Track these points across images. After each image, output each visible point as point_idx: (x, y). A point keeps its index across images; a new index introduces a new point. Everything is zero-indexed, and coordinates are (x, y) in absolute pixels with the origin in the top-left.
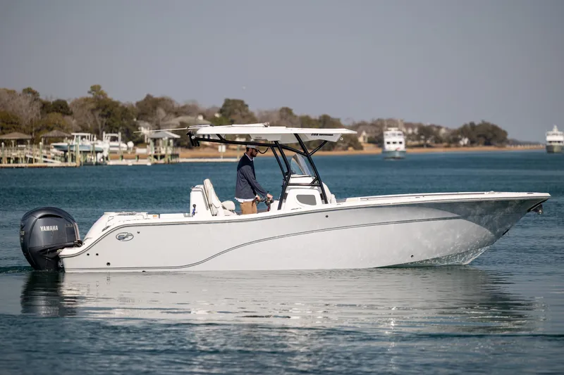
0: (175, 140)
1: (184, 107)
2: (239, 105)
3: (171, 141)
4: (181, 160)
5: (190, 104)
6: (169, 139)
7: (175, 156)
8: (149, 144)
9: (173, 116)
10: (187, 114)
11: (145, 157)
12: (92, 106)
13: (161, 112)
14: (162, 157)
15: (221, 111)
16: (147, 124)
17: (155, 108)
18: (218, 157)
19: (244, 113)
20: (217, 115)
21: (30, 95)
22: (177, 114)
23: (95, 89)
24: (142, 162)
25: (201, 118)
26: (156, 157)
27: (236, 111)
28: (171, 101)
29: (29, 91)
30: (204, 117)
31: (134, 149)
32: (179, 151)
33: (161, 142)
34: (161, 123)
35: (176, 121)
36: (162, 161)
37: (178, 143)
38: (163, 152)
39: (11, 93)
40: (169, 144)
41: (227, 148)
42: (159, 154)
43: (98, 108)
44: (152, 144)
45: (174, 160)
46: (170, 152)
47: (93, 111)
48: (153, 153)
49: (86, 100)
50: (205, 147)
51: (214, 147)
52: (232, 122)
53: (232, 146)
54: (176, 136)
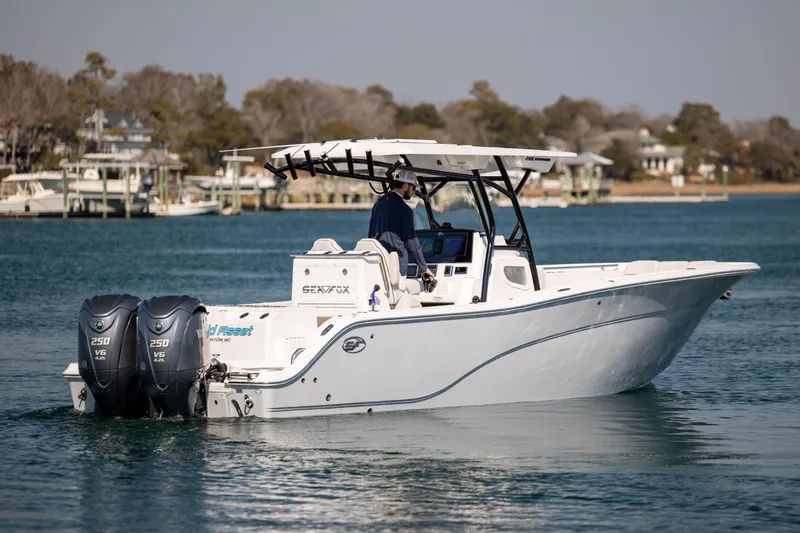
0: (604, 167)
1: (621, 116)
2: (706, 113)
3: (599, 170)
4: (614, 199)
5: (628, 110)
6: (596, 165)
7: (603, 192)
8: (562, 173)
9: (601, 129)
10: (623, 126)
11: (557, 194)
12: (475, 113)
13: (583, 124)
14: (585, 194)
15: (677, 123)
16: (560, 142)
17: (573, 117)
18: (671, 194)
19: (714, 126)
20: (671, 129)
21: (379, 97)
22: (608, 125)
23: (480, 87)
24: (551, 202)
25: (645, 133)
26: (574, 194)
27: (701, 122)
28: (598, 107)
29: (376, 90)
30: (651, 132)
31: (540, 181)
32: (611, 184)
33: (581, 171)
34: (583, 141)
35: (606, 138)
36: (584, 201)
37: (609, 173)
38: (586, 186)
39: (351, 93)
40: (595, 174)
41: (687, 181)
42: (578, 190)
43: (484, 117)
44: (568, 173)
45: (603, 199)
46: (596, 185)
47: (476, 121)
48: (568, 187)
49: (466, 104)
50: (652, 178)
51: (665, 178)
52: (694, 139)
53: (693, 178)
54: (607, 161)
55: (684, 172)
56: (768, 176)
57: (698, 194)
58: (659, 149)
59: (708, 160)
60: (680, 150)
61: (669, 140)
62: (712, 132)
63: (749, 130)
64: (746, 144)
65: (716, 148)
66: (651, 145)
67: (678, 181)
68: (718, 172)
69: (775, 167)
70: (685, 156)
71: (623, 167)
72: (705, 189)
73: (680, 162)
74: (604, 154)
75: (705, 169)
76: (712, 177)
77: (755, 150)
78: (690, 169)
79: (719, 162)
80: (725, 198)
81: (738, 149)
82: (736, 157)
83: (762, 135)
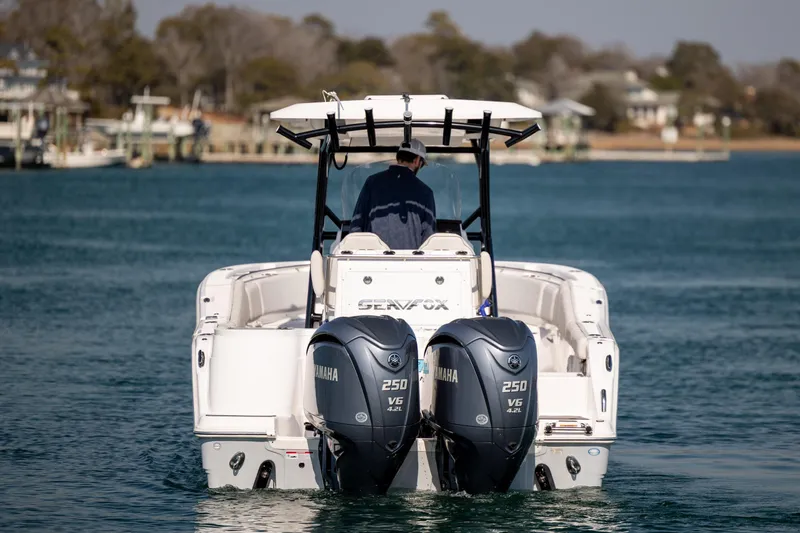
0: (584, 118)
2: (704, 54)
3: (576, 120)
4: (595, 155)
5: (612, 50)
6: (573, 115)
7: (582, 147)
9: (581, 71)
10: (606, 68)
11: (527, 147)
12: (431, 50)
13: (558, 65)
14: (559, 148)
15: (670, 65)
16: (532, 85)
17: (548, 55)
18: (661, 149)
19: (713, 70)
20: (663, 72)
21: (317, 30)
22: (588, 65)
23: (437, 18)
25: (631, 77)
26: (547, 148)
27: (698, 64)
28: (577, 45)
29: (314, 20)
30: (640, 74)
32: (592, 138)
33: (556, 122)
34: (558, 85)
35: (585, 82)
36: (558, 157)
37: (588, 124)
38: (561, 140)
39: (284, 24)
40: (572, 125)
41: (681, 134)
42: (553, 144)
43: (441, 54)
45: (581, 155)
46: (573, 139)
47: (432, 59)
48: (543, 141)
49: (421, 40)
50: (638, 130)
51: (655, 131)
52: (689, 85)
53: (689, 131)
54: (586, 110)
55: (678, 123)
56: (777, 130)
57: (692, 150)
58: (648, 96)
59: (706, 110)
60: (673, 97)
61: (659, 85)
62: (711, 76)
63: (755, 75)
64: (751, 91)
65: (716, 95)
66: (638, 90)
67: (671, 135)
68: (717, 124)
69: (785, 118)
70: (680, 105)
71: (606, 117)
72: (702, 144)
73: (673, 112)
74: (584, 101)
75: (702, 120)
76: (711, 131)
77: (762, 99)
78: (684, 120)
79: (718, 113)
80: (725, 156)
81: (742, 98)
82: (738, 107)
83: (770, 81)
